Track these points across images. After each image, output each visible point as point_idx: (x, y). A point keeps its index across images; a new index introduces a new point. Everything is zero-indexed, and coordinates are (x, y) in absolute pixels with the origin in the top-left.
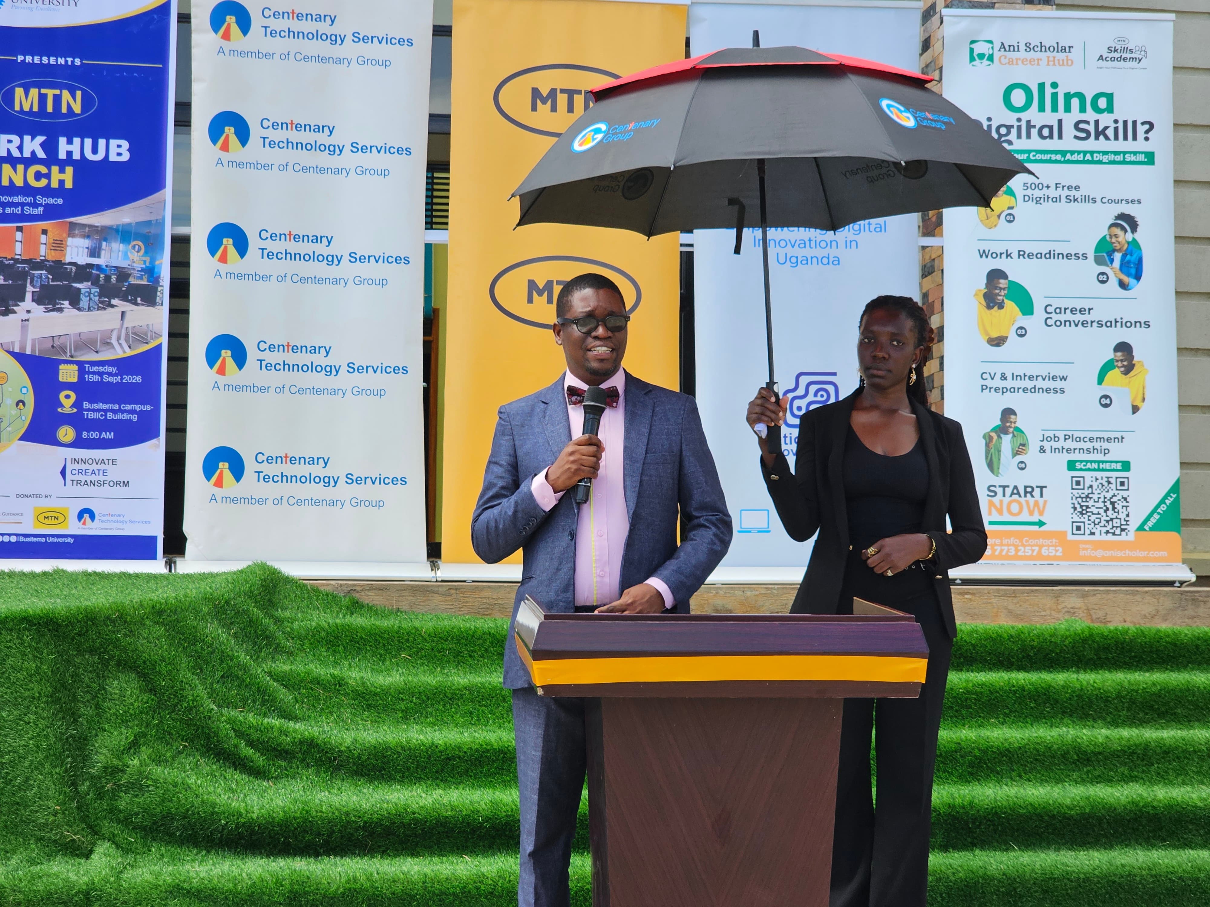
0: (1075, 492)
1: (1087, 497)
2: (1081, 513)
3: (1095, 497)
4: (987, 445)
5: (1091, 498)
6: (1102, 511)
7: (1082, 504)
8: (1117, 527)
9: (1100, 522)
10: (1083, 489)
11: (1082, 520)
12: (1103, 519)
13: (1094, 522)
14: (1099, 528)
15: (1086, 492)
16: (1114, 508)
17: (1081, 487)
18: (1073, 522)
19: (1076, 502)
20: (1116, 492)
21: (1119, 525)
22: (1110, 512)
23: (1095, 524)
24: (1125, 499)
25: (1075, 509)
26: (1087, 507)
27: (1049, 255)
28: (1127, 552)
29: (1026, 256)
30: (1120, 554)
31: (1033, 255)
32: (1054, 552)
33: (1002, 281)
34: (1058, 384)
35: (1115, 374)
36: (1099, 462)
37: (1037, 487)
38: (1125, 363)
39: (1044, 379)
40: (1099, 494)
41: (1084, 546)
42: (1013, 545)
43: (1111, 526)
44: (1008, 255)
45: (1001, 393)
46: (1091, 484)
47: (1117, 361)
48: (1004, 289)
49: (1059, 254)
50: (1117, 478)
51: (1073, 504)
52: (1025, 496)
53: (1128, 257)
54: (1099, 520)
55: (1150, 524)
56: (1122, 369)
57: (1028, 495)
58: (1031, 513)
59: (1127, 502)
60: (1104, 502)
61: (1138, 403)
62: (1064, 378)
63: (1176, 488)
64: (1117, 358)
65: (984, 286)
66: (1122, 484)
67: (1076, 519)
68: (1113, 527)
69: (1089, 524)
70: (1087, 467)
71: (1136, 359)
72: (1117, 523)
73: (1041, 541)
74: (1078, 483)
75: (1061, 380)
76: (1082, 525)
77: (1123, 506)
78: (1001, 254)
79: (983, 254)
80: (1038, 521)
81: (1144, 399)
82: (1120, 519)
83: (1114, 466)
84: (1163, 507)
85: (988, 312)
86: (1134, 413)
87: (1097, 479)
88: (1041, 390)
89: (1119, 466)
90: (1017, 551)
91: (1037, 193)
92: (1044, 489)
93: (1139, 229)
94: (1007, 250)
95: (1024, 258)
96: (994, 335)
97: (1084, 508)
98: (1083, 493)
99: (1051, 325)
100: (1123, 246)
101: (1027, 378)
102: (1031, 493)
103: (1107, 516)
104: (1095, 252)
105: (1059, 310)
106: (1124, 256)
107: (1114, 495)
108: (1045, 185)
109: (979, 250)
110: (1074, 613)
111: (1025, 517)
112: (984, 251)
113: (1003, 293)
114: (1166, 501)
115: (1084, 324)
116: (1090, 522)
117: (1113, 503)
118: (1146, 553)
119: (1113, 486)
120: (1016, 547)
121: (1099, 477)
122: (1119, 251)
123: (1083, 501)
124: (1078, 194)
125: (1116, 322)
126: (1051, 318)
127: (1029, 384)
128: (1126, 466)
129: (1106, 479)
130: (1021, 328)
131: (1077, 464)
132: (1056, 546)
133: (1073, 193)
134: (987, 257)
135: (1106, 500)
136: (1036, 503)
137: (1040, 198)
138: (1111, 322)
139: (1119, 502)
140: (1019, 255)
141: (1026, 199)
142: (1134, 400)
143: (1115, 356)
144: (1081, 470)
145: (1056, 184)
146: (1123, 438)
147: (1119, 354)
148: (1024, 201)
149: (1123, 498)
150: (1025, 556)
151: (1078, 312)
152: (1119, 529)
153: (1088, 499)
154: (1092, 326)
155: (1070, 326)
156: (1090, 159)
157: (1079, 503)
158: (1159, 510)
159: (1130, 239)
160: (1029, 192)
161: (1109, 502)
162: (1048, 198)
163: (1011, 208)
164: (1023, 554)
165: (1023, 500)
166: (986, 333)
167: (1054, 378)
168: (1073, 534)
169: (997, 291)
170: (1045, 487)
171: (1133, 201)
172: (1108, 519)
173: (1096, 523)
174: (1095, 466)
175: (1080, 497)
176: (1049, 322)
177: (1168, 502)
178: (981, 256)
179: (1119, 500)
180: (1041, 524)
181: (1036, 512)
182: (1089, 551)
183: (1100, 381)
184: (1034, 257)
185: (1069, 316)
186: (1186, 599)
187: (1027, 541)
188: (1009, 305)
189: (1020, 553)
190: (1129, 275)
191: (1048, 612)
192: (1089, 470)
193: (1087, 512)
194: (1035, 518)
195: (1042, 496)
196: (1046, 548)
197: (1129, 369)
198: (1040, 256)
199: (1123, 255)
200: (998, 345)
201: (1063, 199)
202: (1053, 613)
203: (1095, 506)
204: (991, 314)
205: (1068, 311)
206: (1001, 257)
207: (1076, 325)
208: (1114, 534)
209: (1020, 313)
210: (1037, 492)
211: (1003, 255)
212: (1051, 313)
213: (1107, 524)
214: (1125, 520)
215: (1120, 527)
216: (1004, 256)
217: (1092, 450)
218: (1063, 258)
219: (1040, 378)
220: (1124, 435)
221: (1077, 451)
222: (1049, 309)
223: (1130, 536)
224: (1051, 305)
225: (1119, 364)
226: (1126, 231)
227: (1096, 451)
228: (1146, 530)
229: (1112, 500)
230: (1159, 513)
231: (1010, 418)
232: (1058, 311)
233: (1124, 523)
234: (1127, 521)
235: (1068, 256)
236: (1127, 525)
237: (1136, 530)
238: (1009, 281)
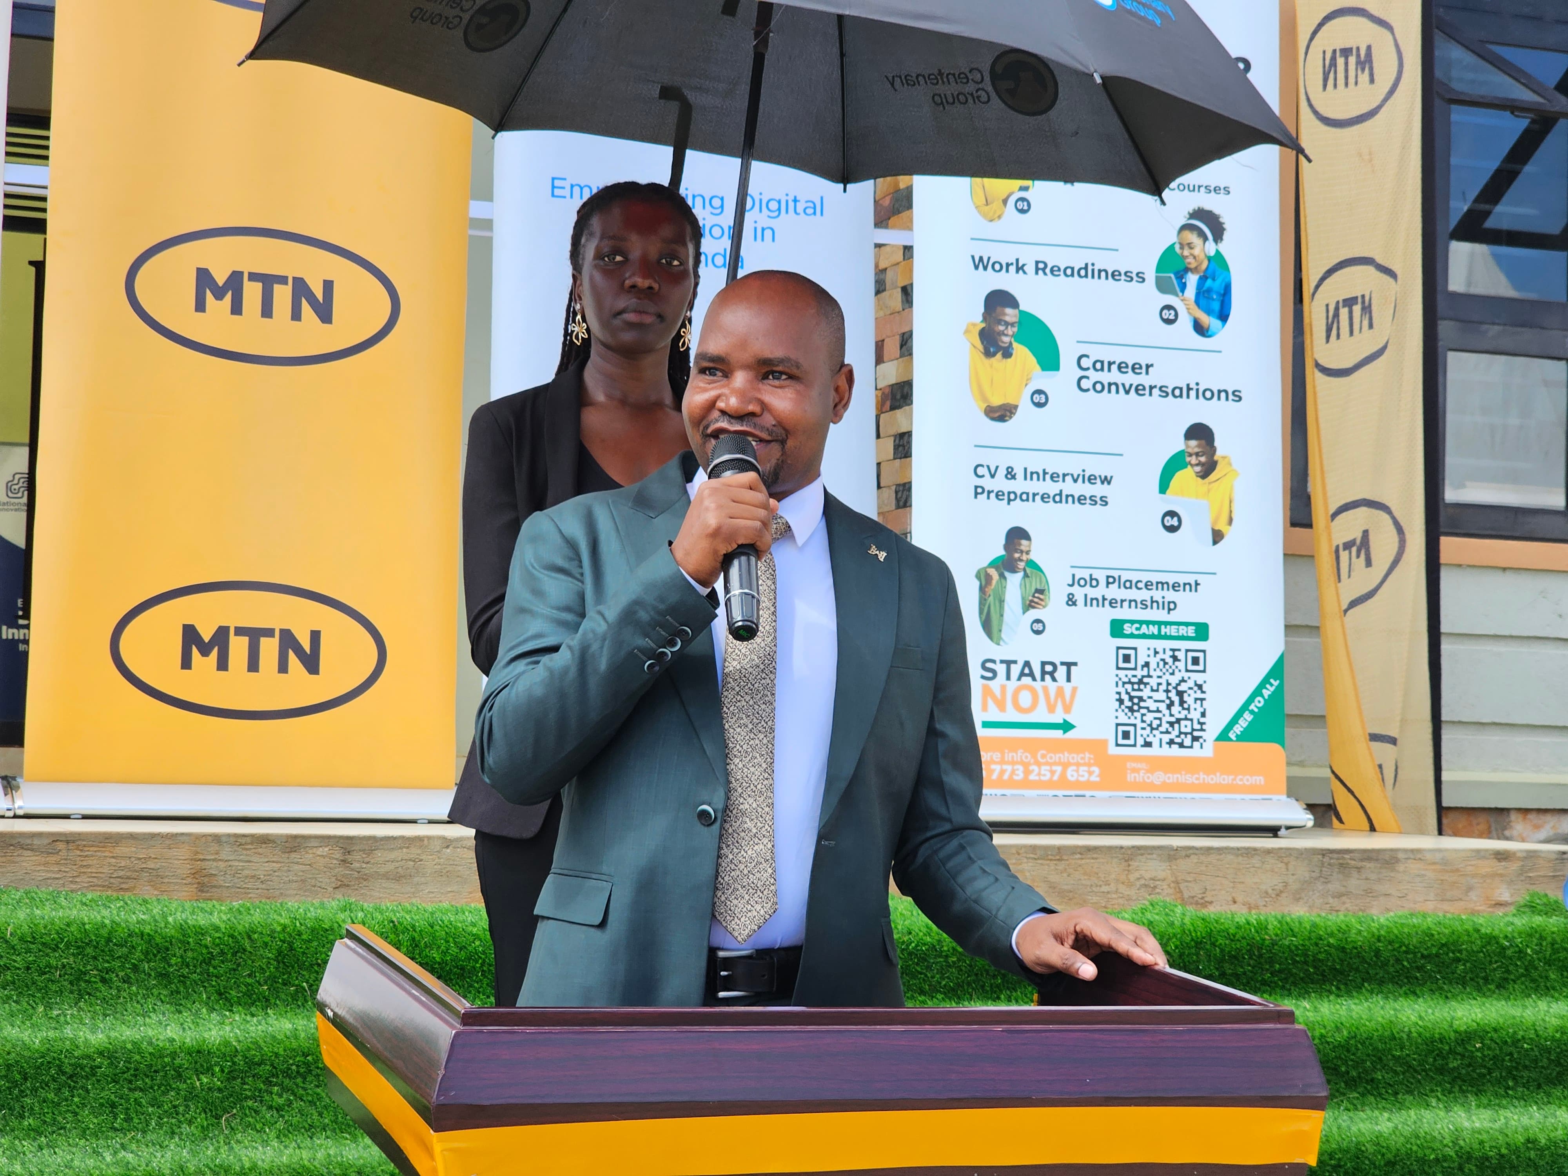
0: (1122, 673)
1: (1141, 682)
2: (1131, 709)
3: (1153, 682)
4: (982, 590)
5: (1146, 684)
6: (1163, 707)
7: (1133, 694)
8: (1186, 734)
9: (1160, 725)
10: (1135, 669)
11: (1132, 721)
12: (1164, 720)
13: (1150, 725)
14: (1159, 736)
15: (1140, 673)
16: (1182, 702)
17: (1132, 665)
18: (1118, 725)
19: (1123, 691)
20: (1186, 675)
21: (1189, 730)
22: (1176, 709)
23: (1152, 729)
24: (1200, 687)
25: (1121, 701)
26: (1141, 699)
27: (1086, 272)
28: (1202, 776)
29: (1048, 271)
30: (1189, 779)
31: (1059, 270)
32: (1086, 775)
33: (1009, 311)
34: (1098, 490)
35: (1186, 476)
36: (1159, 624)
37: (1062, 664)
39: (1075, 481)
40: (1159, 677)
41: (1134, 765)
42: (1022, 763)
43: (1176, 732)
44: (1020, 268)
45: (1006, 501)
46: (1148, 660)
47: (1190, 455)
48: (1012, 325)
49: (1100, 271)
50: (1187, 651)
51: (1119, 693)
52: (1043, 679)
53: (1209, 283)
54: (1158, 722)
55: (1238, 729)
56: (1198, 469)
57: (1048, 677)
58: (1051, 709)
59: (1203, 692)
60: (1167, 691)
61: (1222, 526)
62: (1106, 480)
63: (1277, 670)
64: (1190, 450)
65: (981, 318)
66: (1195, 661)
67: (1123, 719)
68: (1181, 733)
69: (1143, 729)
70: (1141, 632)
71: (1219, 453)
72: (1186, 726)
73: (1065, 757)
74: (1127, 658)
75: (1103, 483)
76: (1131, 729)
77: (1196, 699)
78: (1008, 265)
79: (980, 263)
80: (1062, 721)
81: (1230, 521)
82: (1191, 720)
83: (1183, 631)
84: (1259, 702)
85: (987, 362)
86: (1215, 542)
87: (1156, 653)
88: (1070, 499)
89: (1191, 631)
90: (1027, 772)
92: (1073, 668)
93: (1226, 236)
94: (1017, 260)
95: (1045, 274)
96: (996, 401)
97: (1136, 701)
98: (1134, 676)
99: (1088, 390)
100: (1201, 264)
101: (1048, 477)
102: (1052, 674)
103: (1171, 715)
104: (1157, 271)
105: (1100, 365)
106: (1203, 279)
107: (1183, 681)
109: (973, 257)
110: (1155, 887)
111: (1041, 715)
112: (981, 259)
113: (1010, 331)
114: (1264, 691)
115: (1139, 390)
116: (1144, 725)
117: (1180, 694)
118: (1231, 777)
119: (1181, 665)
120: (1026, 765)
121: (1159, 649)
122: (1195, 270)
123: (1134, 690)
126: (1087, 378)
127: (1052, 488)
128: (1202, 631)
129: (1171, 653)
130: (1039, 392)
131: (1126, 626)
132: (1089, 765)
134: (985, 268)
135: (1170, 688)
136: (1060, 691)
138: (1181, 389)
139: (1190, 692)
140: (1037, 270)
142: (1216, 520)
143: (1187, 446)
144: (1132, 636)
146: (1197, 584)
147: (1193, 443)
149: (1196, 685)
150: (1040, 781)
151: (1130, 370)
152: (1189, 736)
153: (1142, 687)
154: (1151, 394)
155: (1117, 392)
157: (1127, 693)
158: (1252, 707)
159: (1212, 253)
161: (1174, 691)
163: (1025, 188)
164: (1037, 778)
165: (1038, 685)
166: (984, 398)
167: (1091, 479)
168: (1117, 745)
169: (1001, 328)
170: (1075, 664)
171: (1217, 190)
172: (1173, 719)
173: (1154, 726)
174: (1154, 630)
175: (1130, 682)
176: (1085, 384)
177: (1266, 693)
178: (977, 267)
179: (1191, 688)
180: (1066, 726)
181: (1059, 707)
182: (1142, 773)
183: (1163, 488)
184: (1062, 273)
185: (1114, 376)
186: (1330, 864)
187: (1043, 756)
188: (1020, 351)
189: (1032, 777)
190: (1209, 312)
191: (1113, 887)
192: (1144, 636)
193: (1140, 708)
194: (1058, 717)
195: (1069, 679)
196: (1074, 768)
197: (1208, 469)
198: (1070, 272)
199: (1200, 278)
200: (1002, 419)
202: (1122, 888)
203: (1153, 699)
204: (991, 366)
205: (1114, 367)
206: (1007, 271)
207: (1127, 392)
208: (1181, 745)
209: (1038, 367)
210: (1061, 671)
211: (1011, 268)
212: (1088, 369)
213: (1170, 729)
214: (1199, 723)
215: (1191, 733)
216: (1013, 269)
217: (1149, 603)
218: (1107, 278)
219: (1069, 479)
220: (1201, 579)
221: (1126, 604)
222: (1085, 363)
223: (1207, 750)
224: (1087, 356)
225: (1194, 460)
226: (1206, 239)
227: (1155, 605)
228: (1231, 740)
229: (1180, 688)
230: (1252, 712)
231: (1020, 544)
232: (1098, 366)
233: (1198, 727)
234: (1202, 724)
235: (1115, 275)
236: (1202, 730)
237: (1217, 740)
238: (1020, 311)
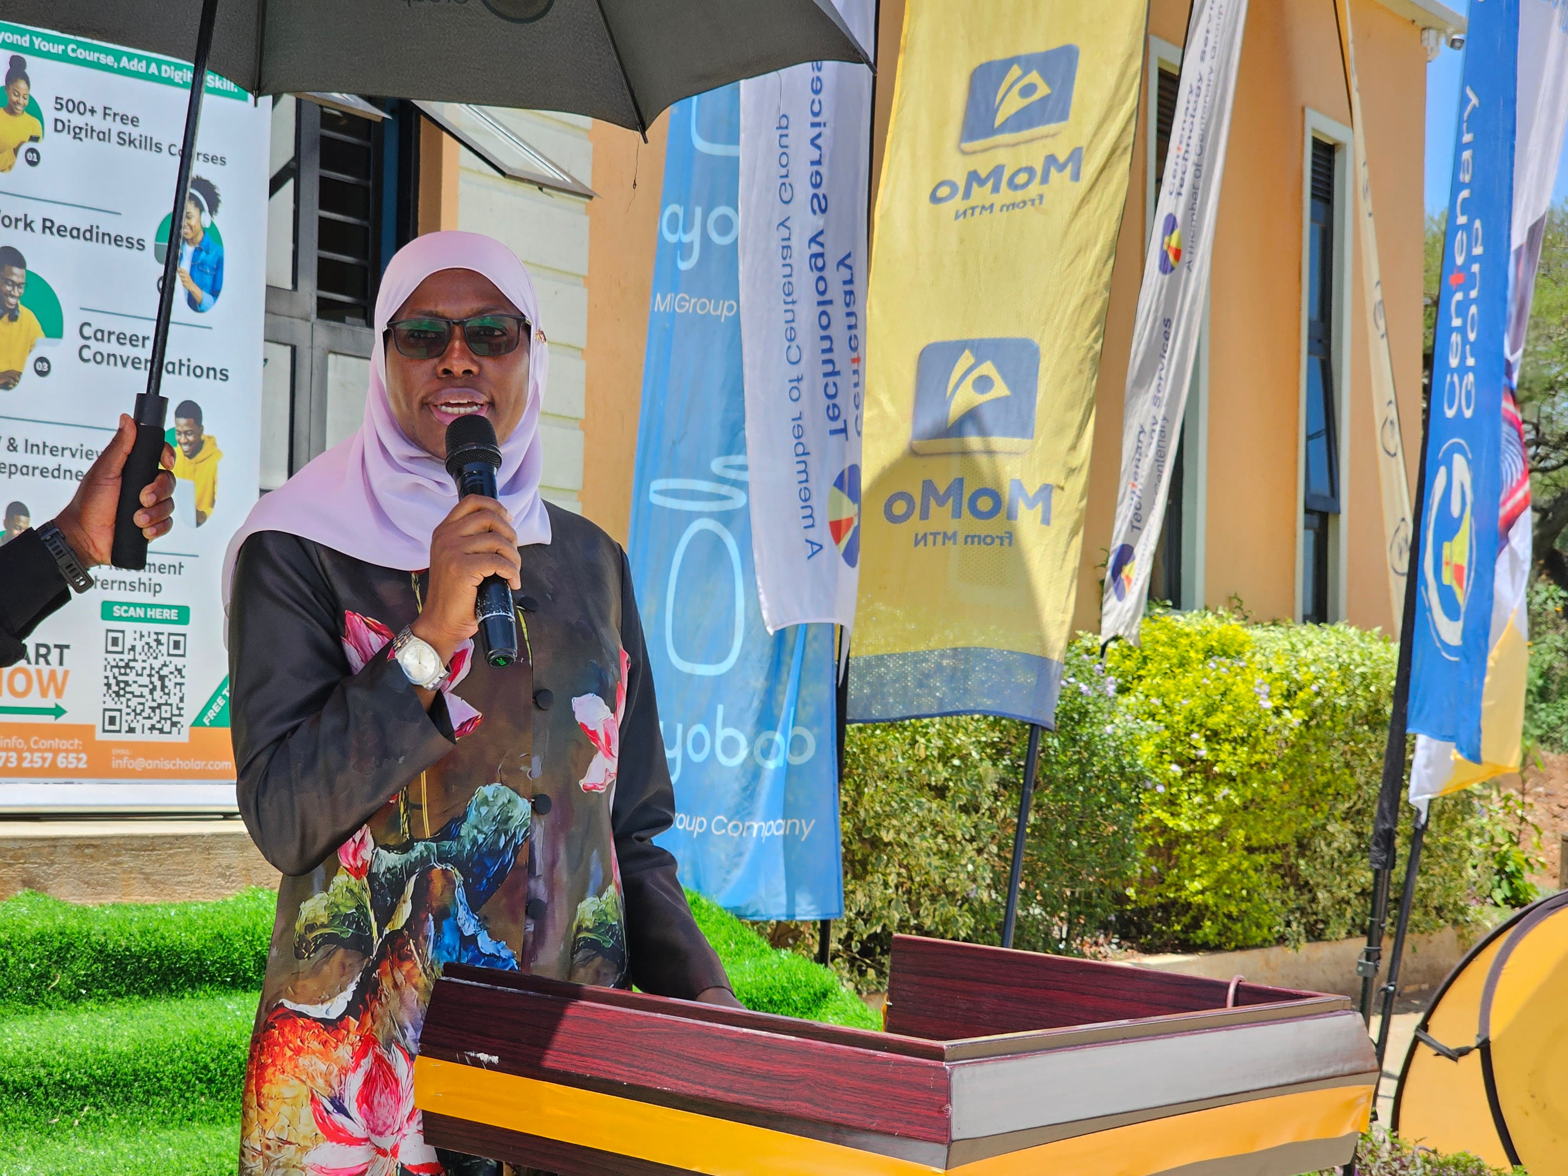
0: (110, 657)
1: (127, 666)
2: (117, 694)
5: (132, 668)
6: (146, 692)
7: (120, 678)
8: (165, 719)
9: (143, 711)
10: (122, 653)
11: (118, 706)
12: (147, 705)
14: (142, 721)
15: (126, 657)
16: (163, 687)
17: (119, 649)
18: (105, 710)
19: (111, 675)
20: (168, 660)
21: (168, 715)
22: (158, 693)
23: (136, 714)
24: (180, 671)
25: (108, 685)
26: (127, 683)
27: (90, 234)
28: (178, 762)
29: (55, 230)
30: (168, 765)
31: (66, 230)
32: (75, 761)
33: (16, 270)
35: (176, 455)
36: (145, 606)
37: (56, 646)
38: (191, 438)
39: (73, 456)
40: (144, 661)
41: (119, 751)
42: (14, 749)
43: (157, 718)
44: (28, 225)
45: (7, 474)
46: (134, 643)
47: (180, 433)
48: (19, 285)
49: (104, 234)
50: (170, 634)
51: (107, 677)
52: (37, 663)
53: (203, 255)
54: (141, 707)
55: (211, 714)
56: (186, 448)
57: (41, 660)
58: (44, 693)
59: (182, 677)
60: (150, 676)
61: (204, 508)
64: (179, 429)
66: (177, 645)
67: (110, 705)
68: (161, 718)
69: (128, 714)
70: (129, 615)
71: (206, 432)
72: (166, 712)
73: (56, 743)
74: (115, 642)
76: (117, 714)
77: (176, 684)
78: (17, 220)
80: (53, 706)
81: (213, 503)
82: (171, 705)
83: (166, 613)
86: (198, 524)
87: (142, 636)
88: (68, 474)
89: (173, 614)
90: (20, 759)
91: (76, 120)
92: (65, 651)
93: (221, 208)
94: (26, 216)
95: (52, 233)
97: (122, 685)
98: (122, 660)
99: (88, 360)
100: (196, 236)
101: (47, 450)
102: (45, 656)
103: (154, 700)
104: (157, 240)
105: (101, 335)
106: (198, 251)
107: (165, 665)
108: (89, 107)
111: (34, 700)
113: (16, 292)
115: (135, 363)
116: (129, 710)
117: (162, 678)
118: (204, 763)
119: (163, 649)
120: (19, 752)
121: (145, 633)
122: (190, 241)
123: (120, 674)
124: (135, 132)
125: (181, 364)
126: (88, 347)
127: (50, 462)
128: (183, 614)
129: (155, 637)
130: (42, 359)
131: (116, 608)
132: (77, 751)
133: (128, 128)
135: (153, 672)
136: (53, 675)
137: (81, 129)
138: (173, 364)
139: (171, 676)
140: (44, 227)
141: (60, 126)
142: (199, 502)
143: (177, 424)
144: (120, 619)
145: (105, 108)
146: (181, 566)
147: (183, 421)
148: (56, 130)
149: (177, 669)
150: (32, 768)
151: (127, 342)
152: (169, 722)
153: (128, 671)
155: (115, 364)
156: (157, 73)
157: (115, 678)
159: (207, 225)
160: (64, 115)
161: (157, 676)
162: (92, 131)
163: (34, 139)
164: (29, 765)
165: (32, 668)
167: (86, 455)
168: (104, 731)
169: (9, 288)
170: (67, 647)
171: (214, 159)
172: (155, 704)
173: (138, 711)
174: (140, 612)
175: (117, 666)
176: (87, 354)
179: (172, 673)
180: (58, 711)
181: (52, 692)
182: (125, 759)
184: (68, 234)
185: (112, 347)
187: (36, 742)
188: (25, 313)
189: (26, 764)
190: (202, 286)
192: (131, 619)
193: (126, 692)
194: (49, 702)
195: (61, 663)
196: (64, 754)
197: (195, 449)
198: (76, 233)
199: (196, 250)
201: (114, 138)
203: (138, 682)
205: (113, 338)
206: (16, 227)
207: (124, 365)
208: (161, 731)
209: (42, 333)
210: (55, 654)
211: (19, 223)
212: (89, 338)
213: (152, 715)
214: (178, 708)
215: (170, 719)
217: (137, 585)
218: (110, 243)
219: (67, 453)
220: (184, 561)
221: (116, 585)
222: (87, 331)
223: (182, 736)
224: (89, 325)
225: (182, 439)
226: (202, 210)
227: (142, 586)
228: (205, 725)
229: (162, 673)
230: (222, 698)
231: (19, 520)
232: (99, 335)
233: (176, 712)
234: (179, 709)
235: (117, 240)
236: (180, 715)
237: (192, 725)
238: (28, 272)
